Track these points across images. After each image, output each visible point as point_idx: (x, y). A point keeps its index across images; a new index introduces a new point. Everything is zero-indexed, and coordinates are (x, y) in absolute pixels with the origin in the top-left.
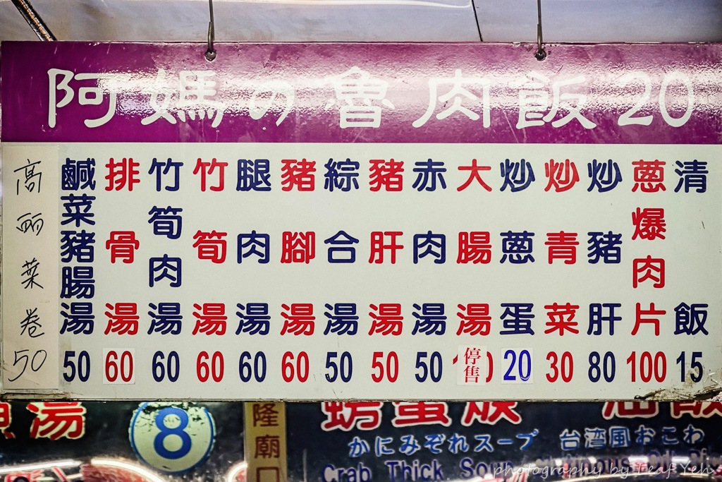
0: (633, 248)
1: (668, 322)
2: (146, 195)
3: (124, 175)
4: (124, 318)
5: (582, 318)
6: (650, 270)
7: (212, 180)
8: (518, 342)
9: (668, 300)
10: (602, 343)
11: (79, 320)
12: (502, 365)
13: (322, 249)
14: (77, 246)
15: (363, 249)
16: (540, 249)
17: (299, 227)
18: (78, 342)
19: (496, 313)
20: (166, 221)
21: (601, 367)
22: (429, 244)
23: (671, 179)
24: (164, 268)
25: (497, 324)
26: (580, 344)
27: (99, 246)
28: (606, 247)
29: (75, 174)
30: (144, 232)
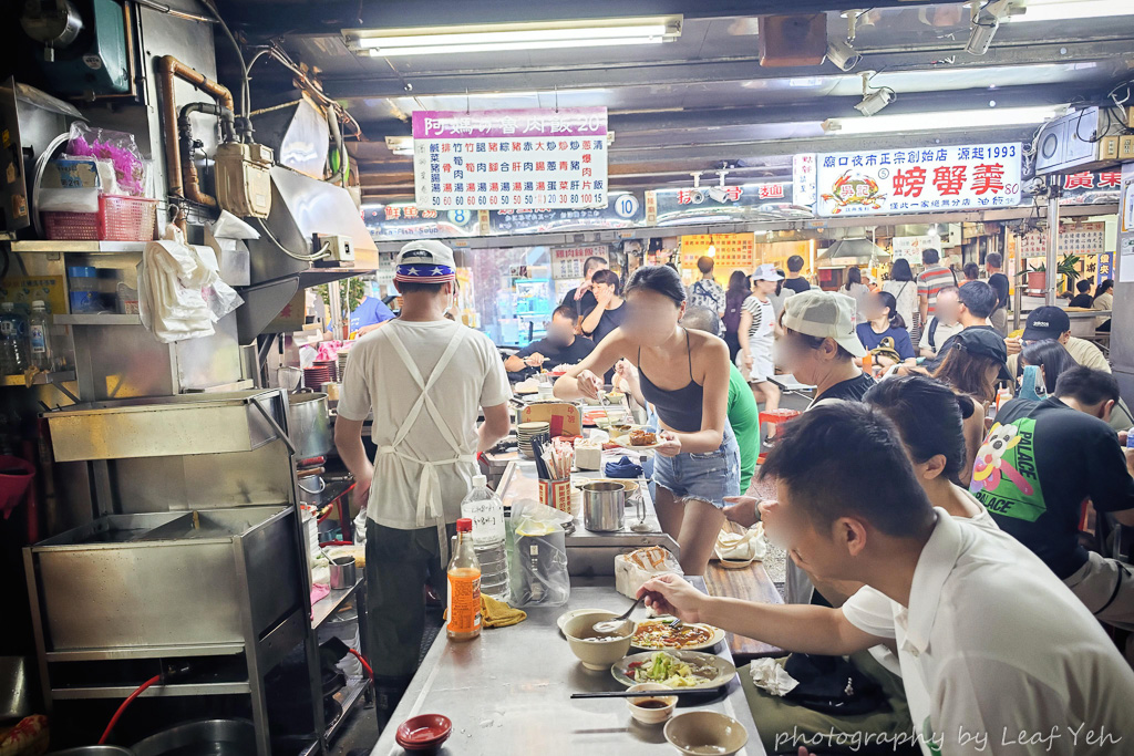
0: (583, 165)
1: (592, 186)
2: (453, 153)
3: (446, 148)
4: (448, 187)
5: (569, 185)
6: (587, 171)
7: (470, 149)
8: (552, 192)
9: (592, 180)
10: (574, 192)
11: (436, 188)
12: (548, 200)
13: (500, 167)
14: (435, 168)
15: (511, 167)
16: (558, 166)
17: (493, 162)
18: (436, 194)
19: (546, 184)
20: (458, 160)
21: (574, 198)
22: (528, 165)
23: (593, 146)
24: (459, 173)
25: (546, 187)
26: (569, 192)
27: (441, 168)
28: (575, 165)
29: (433, 148)
30: (452, 163)
